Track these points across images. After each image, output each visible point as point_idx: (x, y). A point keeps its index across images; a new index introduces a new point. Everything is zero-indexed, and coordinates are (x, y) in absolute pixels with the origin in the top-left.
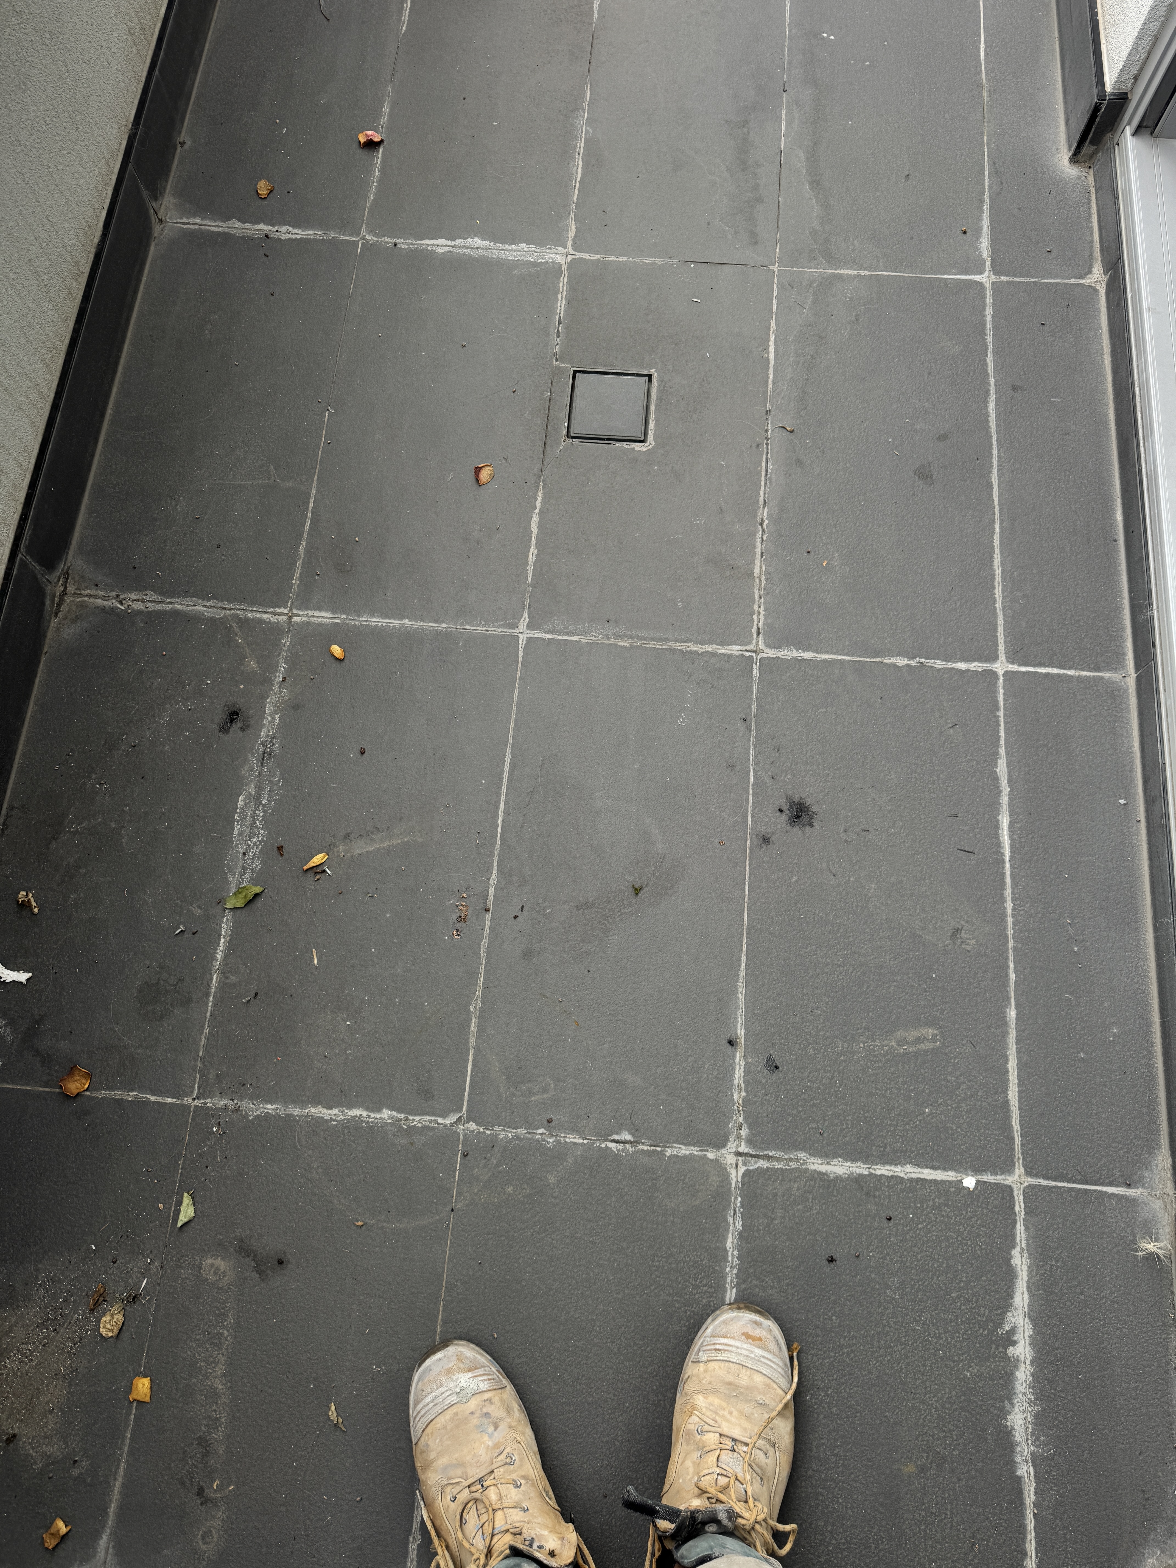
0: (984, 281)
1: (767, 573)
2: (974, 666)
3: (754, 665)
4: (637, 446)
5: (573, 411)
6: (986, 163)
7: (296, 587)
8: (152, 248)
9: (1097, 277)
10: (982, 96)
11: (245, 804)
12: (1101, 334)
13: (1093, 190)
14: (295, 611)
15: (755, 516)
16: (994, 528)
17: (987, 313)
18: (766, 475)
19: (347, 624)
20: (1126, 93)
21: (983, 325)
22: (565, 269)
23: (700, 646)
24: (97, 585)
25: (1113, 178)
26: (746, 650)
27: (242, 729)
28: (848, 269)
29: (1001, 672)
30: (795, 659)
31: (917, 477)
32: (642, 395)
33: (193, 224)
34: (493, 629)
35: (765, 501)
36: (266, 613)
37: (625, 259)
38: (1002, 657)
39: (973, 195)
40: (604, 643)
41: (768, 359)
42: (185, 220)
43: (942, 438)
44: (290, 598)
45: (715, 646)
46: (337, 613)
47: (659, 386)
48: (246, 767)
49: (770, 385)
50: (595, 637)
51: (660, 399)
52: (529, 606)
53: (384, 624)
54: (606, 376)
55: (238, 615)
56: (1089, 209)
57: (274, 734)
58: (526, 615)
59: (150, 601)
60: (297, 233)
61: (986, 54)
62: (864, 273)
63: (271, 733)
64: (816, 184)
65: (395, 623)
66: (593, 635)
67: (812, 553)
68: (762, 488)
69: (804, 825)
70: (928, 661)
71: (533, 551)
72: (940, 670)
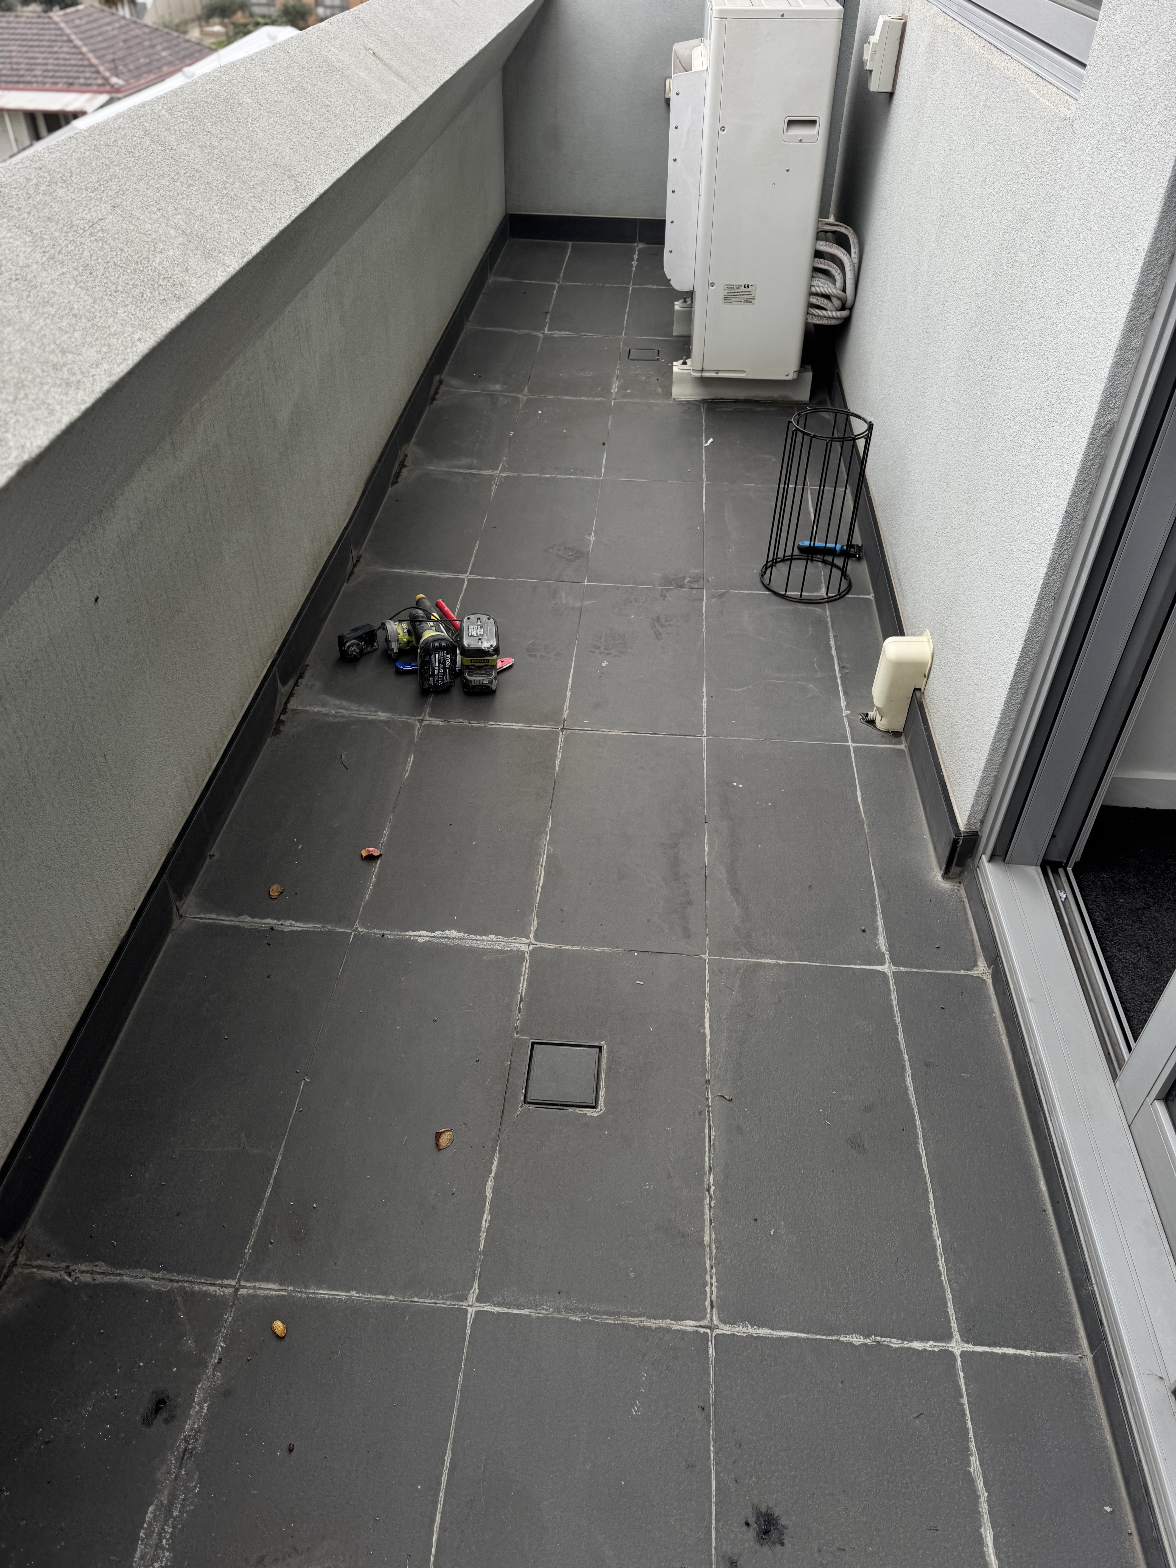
0: (886, 971)
1: (717, 1241)
2: (929, 1345)
3: (710, 1343)
4: (589, 1112)
5: (531, 1078)
6: (874, 878)
7: (247, 1257)
8: (169, 939)
9: (982, 969)
10: (863, 829)
11: (154, 1517)
12: (995, 1017)
13: (966, 900)
14: (243, 1283)
15: (702, 1182)
16: (928, 1198)
17: (893, 997)
18: (710, 1141)
19: (294, 1297)
20: (977, 832)
21: (891, 1007)
22: (527, 956)
23: (653, 1321)
24: (49, 1255)
25: (980, 893)
26: (701, 1326)
27: (166, 1421)
28: (768, 958)
29: (957, 1353)
30: (751, 1336)
31: (850, 1147)
32: (593, 1064)
33: (209, 919)
34: (442, 1301)
35: (710, 1167)
36: (214, 1285)
37: (578, 948)
38: (957, 1336)
39: (867, 902)
40: (555, 1318)
41: (704, 1034)
42: (202, 916)
43: (868, 1109)
44: (239, 1268)
45: (668, 1321)
46: (284, 1285)
47: (608, 1056)
48: (163, 1469)
49: (708, 1058)
50: (546, 1310)
51: (609, 1068)
52: (480, 1275)
53: (331, 1297)
54: (561, 1047)
55: (184, 1287)
56: (966, 914)
57: (199, 1427)
58: (476, 1285)
59: (99, 1273)
60: (299, 926)
61: (863, 799)
62: (782, 962)
63: (196, 1426)
64: (736, 891)
65: (342, 1295)
66: (543, 1309)
67: (759, 1221)
68: (707, 1154)
69: (774, 1543)
70: (883, 1339)
71: (486, 1216)
72: (896, 1349)
